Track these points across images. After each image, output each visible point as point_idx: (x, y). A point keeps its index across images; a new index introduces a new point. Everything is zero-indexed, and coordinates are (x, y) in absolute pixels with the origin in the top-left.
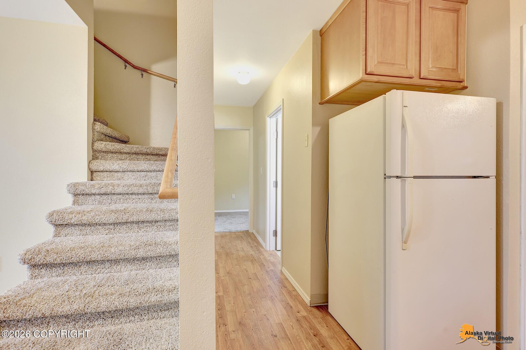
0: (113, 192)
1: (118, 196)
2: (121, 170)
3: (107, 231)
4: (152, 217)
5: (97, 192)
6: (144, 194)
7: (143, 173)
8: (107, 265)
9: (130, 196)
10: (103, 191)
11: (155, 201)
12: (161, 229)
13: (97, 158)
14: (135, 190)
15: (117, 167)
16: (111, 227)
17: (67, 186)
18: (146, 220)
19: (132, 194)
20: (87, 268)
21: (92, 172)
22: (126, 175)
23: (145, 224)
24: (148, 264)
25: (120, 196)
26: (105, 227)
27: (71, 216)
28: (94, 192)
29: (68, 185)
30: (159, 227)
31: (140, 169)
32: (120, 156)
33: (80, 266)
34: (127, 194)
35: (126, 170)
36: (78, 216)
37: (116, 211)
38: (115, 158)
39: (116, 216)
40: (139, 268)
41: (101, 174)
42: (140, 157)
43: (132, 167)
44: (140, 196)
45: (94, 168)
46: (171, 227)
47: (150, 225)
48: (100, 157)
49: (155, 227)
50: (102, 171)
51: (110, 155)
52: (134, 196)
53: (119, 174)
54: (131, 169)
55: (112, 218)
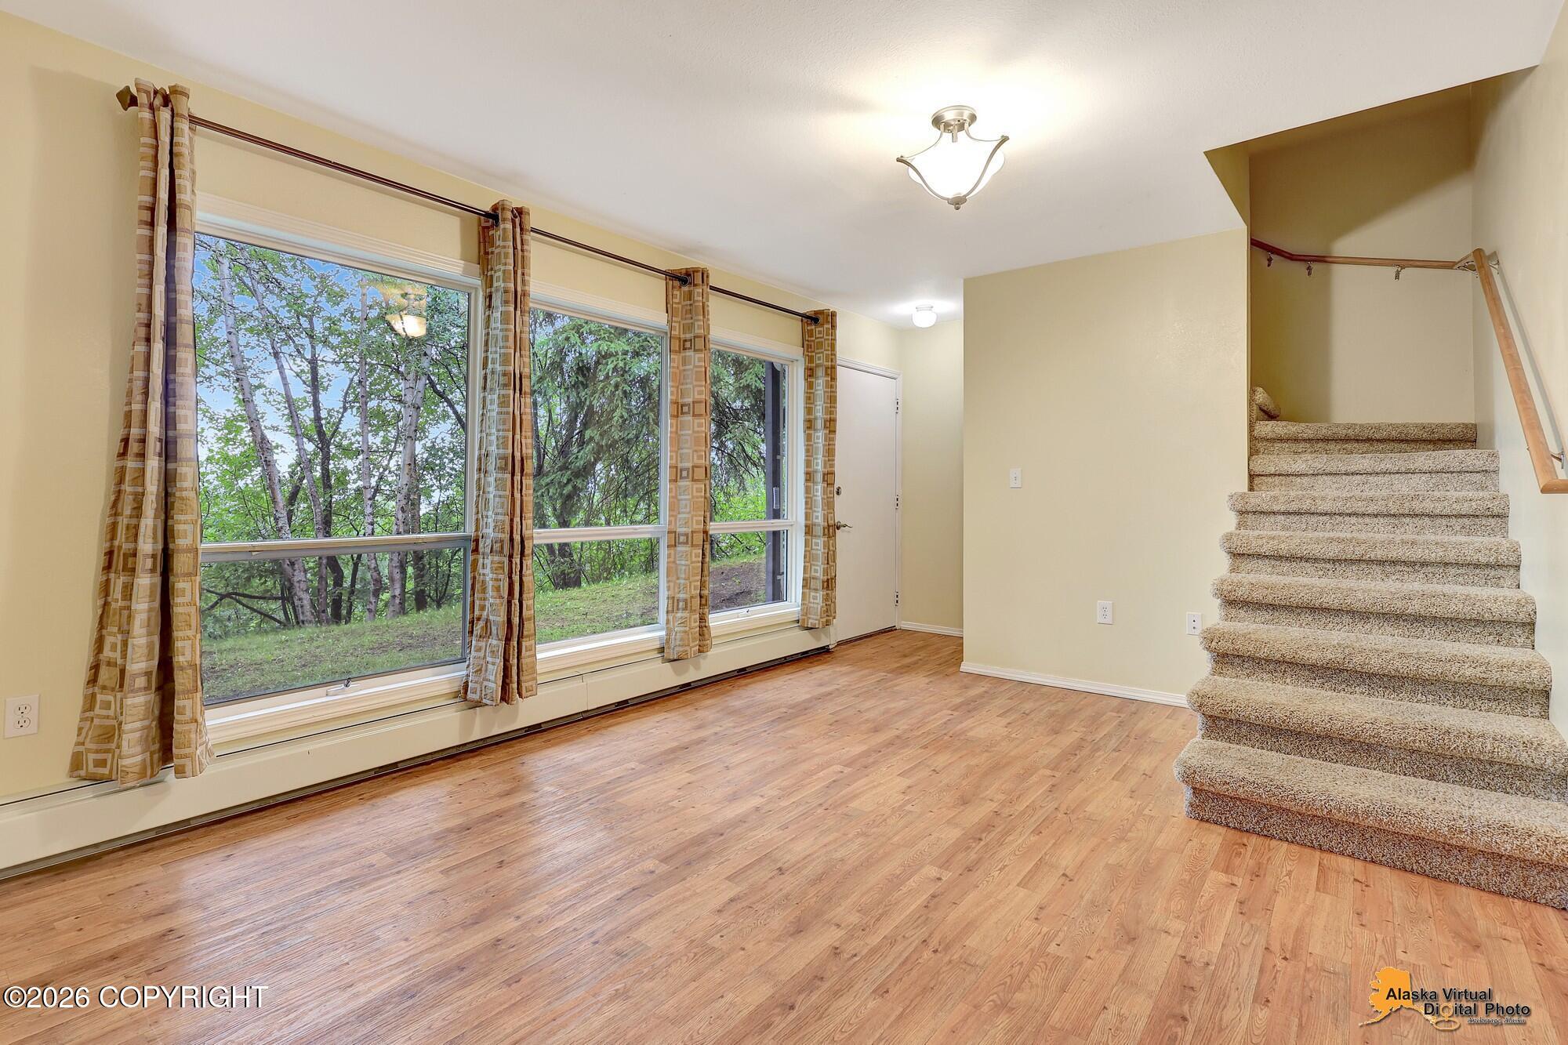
0: (1312, 510)
1: (1321, 518)
2: (1312, 472)
3: (1321, 573)
4: (1417, 554)
5: (1283, 508)
6: (1376, 516)
7: (1359, 477)
8: (1346, 619)
9: (1347, 518)
10: (1294, 507)
11: (1403, 530)
12: (1435, 580)
13: (1257, 452)
14: (1360, 507)
15: (1304, 466)
16: (1328, 566)
17: (1227, 498)
18: (1403, 559)
19: (1350, 515)
20: (1310, 619)
21: (1252, 477)
22: (1319, 482)
23: (1398, 567)
24: (1427, 631)
25: (1325, 517)
26: (1316, 565)
27: (1260, 542)
28: (1276, 508)
29: (1231, 497)
30: (1431, 575)
31: (1353, 468)
32: (1294, 447)
33: (1299, 614)
34: (1340, 514)
35: (1321, 471)
36: (1271, 542)
37: (1340, 541)
38: (1287, 450)
39: (1342, 547)
40: (1407, 632)
41: (1270, 479)
42: (1332, 446)
43: (1333, 466)
44: (1367, 520)
45: (1258, 469)
46: (1461, 579)
47: (1411, 569)
48: (1262, 450)
49: (1422, 576)
50: (1271, 475)
51: (1278, 445)
52: (1353, 520)
53: (1305, 480)
54: (1334, 470)
55: (1333, 551)
